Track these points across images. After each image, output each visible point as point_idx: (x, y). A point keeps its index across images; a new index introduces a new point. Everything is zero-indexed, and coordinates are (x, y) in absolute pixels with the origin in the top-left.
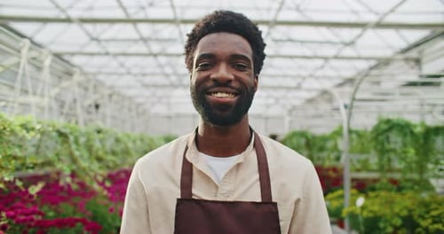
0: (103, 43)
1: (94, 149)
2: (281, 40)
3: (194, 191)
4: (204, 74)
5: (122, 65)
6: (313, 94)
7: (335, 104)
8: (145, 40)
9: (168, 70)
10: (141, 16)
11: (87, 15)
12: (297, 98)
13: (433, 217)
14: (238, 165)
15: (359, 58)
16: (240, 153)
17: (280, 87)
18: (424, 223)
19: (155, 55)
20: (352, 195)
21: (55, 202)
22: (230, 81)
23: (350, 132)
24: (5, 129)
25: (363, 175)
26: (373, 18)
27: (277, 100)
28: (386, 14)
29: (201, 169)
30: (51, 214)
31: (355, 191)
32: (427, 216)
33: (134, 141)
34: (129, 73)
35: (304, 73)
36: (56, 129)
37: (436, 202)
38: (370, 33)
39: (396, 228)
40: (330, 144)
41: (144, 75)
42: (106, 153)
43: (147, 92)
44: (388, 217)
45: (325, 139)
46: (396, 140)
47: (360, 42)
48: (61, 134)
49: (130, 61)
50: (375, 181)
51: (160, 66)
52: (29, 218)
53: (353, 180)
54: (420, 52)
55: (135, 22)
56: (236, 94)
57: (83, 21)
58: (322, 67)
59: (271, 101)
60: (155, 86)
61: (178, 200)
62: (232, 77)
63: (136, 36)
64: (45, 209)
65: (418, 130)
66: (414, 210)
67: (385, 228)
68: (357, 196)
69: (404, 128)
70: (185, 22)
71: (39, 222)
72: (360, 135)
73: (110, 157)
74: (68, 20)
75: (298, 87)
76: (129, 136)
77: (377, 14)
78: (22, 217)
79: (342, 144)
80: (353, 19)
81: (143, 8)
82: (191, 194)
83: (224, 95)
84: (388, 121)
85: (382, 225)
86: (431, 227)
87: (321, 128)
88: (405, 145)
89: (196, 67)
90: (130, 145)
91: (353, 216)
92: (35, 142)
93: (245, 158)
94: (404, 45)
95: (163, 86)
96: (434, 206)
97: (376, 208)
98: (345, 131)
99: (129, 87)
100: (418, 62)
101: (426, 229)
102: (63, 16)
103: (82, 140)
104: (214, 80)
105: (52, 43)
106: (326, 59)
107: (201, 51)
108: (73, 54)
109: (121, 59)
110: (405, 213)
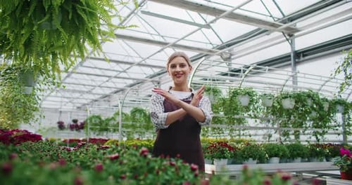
23: (122, 113)
58: (107, 81)
75: (89, 92)
98: (120, 113)
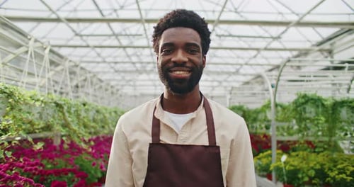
0: (84, 38)
1: (81, 117)
2: (223, 36)
3: (161, 138)
4: (167, 58)
5: (99, 55)
6: (248, 78)
7: (266, 86)
8: (116, 35)
9: (134, 59)
10: (114, 16)
11: (72, 16)
12: (236, 81)
13: (339, 169)
14: (192, 120)
15: (285, 50)
16: (193, 111)
17: (223, 73)
18: (332, 174)
19: (124, 47)
20: (278, 154)
21: (51, 158)
22: (185, 62)
24: (19, 99)
25: (286, 138)
26: (295, 18)
27: (220, 82)
28: (305, 15)
29: (165, 123)
30: (49, 166)
31: (280, 151)
32: (335, 169)
33: (110, 113)
34: (105, 62)
35: (241, 61)
36: (54, 101)
37: (342, 159)
38: (292, 30)
39: (311, 178)
40: (261, 116)
41: (116, 63)
42: (90, 121)
43: (118, 77)
44: (305, 170)
45: (257, 112)
46: (310, 111)
47: (284, 37)
48: (57, 105)
49: (105, 52)
50: (295, 142)
51: (128, 56)
52: (33, 168)
53: (279, 142)
54: (331, 45)
55: (109, 21)
56: (189, 72)
57: (70, 20)
59: (215, 84)
60: (125, 72)
61: (150, 144)
62: (186, 60)
63: (110, 32)
64: (44, 162)
65: (328, 103)
66: (325, 165)
67: (303, 178)
68: (282, 155)
69: (317, 102)
70: (148, 21)
71: (41, 171)
72: (284, 108)
73: (92, 124)
74: (58, 20)
76: (106, 109)
77: (297, 15)
78: (29, 168)
79: (270, 115)
80: (279, 19)
81: (115, 11)
82: (160, 140)
83: (181, 72)
84: (305, 96)
85: (300, 176)
86: (337, 176)
87: (254, 104)
88: (317, 114)
89: (161, 52)
90: (107, 115)
91: (278, 169)
92: (39, 110)
93: (197, 115)
94: (320, 39)
95: (130, 72)
96: (340, 161)
97: (296, 163)
99: (104, 73)
100: (330, 52)
101: (334, 178)
102: (54, 16)
103: (73, 110)
104: (174, 62)
105: (44, 37)
106: (258, 50)
107: (164, 41)
108: (60, 47)
109: (98, 50)
110: (318, 167)
